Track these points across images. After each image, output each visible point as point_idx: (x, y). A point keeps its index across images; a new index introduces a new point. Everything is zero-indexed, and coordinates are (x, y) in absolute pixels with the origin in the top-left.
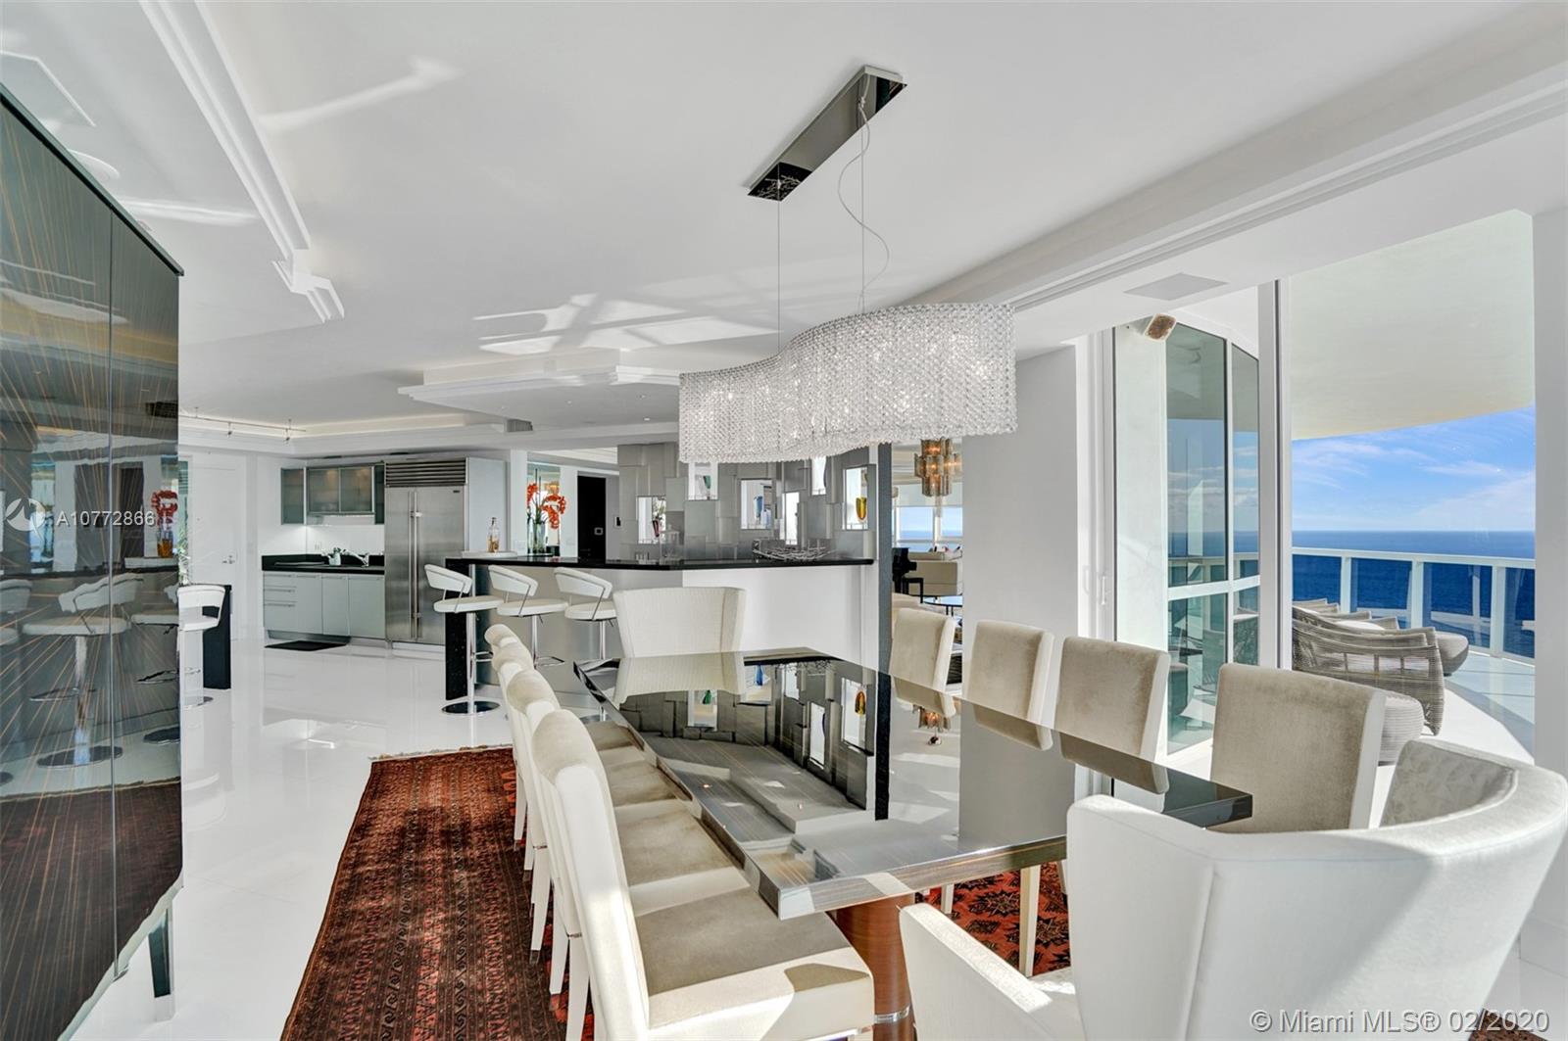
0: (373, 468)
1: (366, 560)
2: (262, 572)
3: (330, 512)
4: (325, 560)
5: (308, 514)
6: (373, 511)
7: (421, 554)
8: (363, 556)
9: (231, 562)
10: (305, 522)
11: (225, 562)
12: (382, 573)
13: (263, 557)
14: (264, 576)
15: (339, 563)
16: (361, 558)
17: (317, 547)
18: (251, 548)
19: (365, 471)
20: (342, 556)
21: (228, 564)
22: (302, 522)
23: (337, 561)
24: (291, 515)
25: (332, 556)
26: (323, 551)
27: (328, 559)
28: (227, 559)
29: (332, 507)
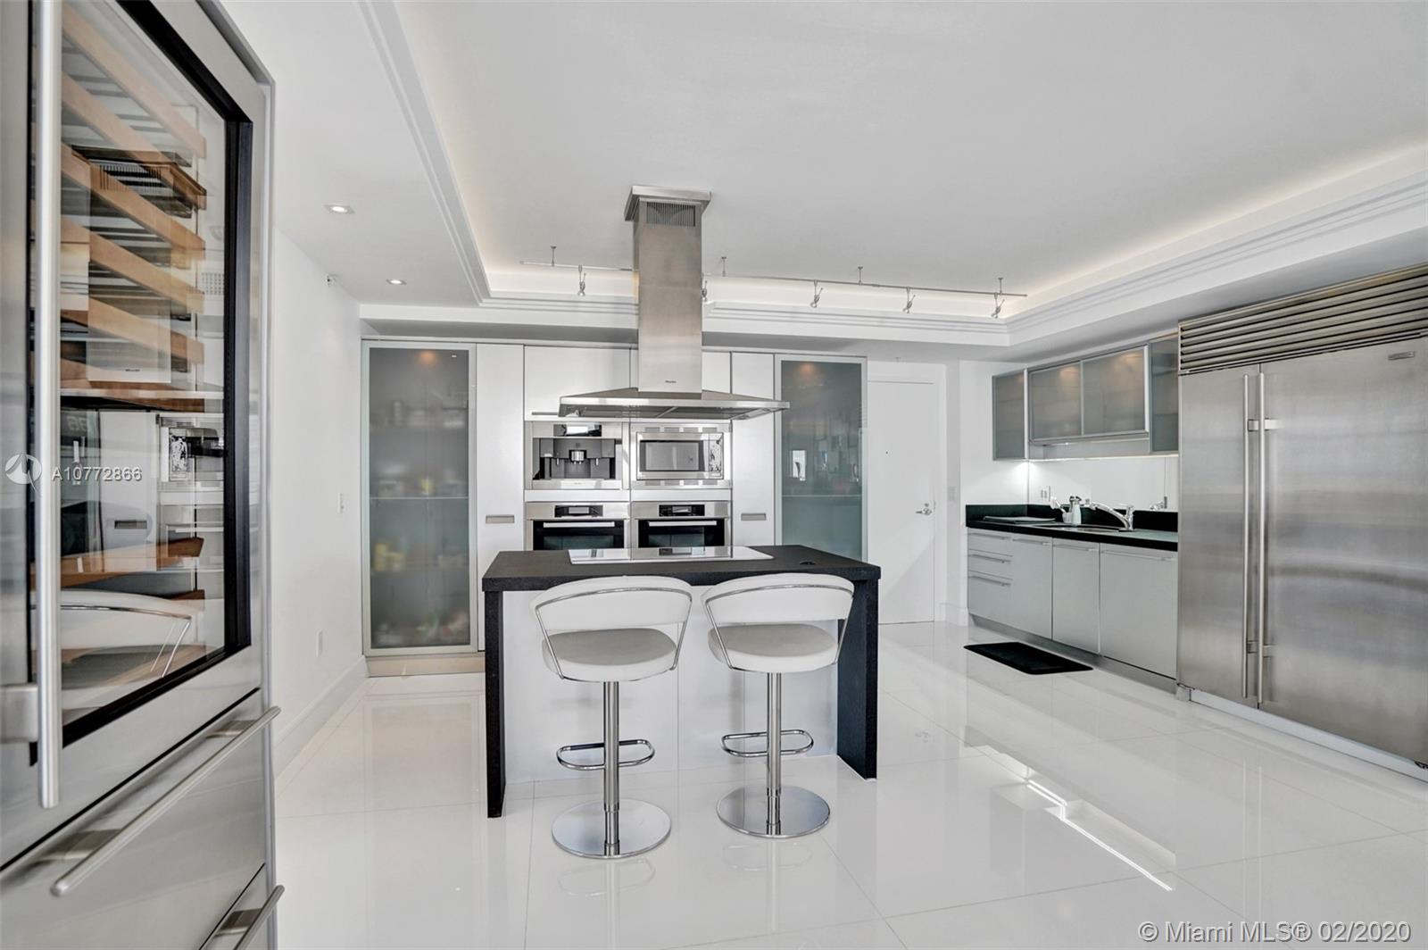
0: (1146, 348)
1: (1128, 519)
2: (966, 529)
3: (1064, 436)
4: (1056, 514)
5: (1029, 444)
6: (1147, 429)
7: (1275, 510)
8: (1123, 512)
9: (927, 513)
10: (1026, 455)
11: (921, 512)
12: (1172, 547)
13: (968, 507)
14: (969, 534)
15: (1078, 520)
16: (1119, 515)
17: (1043, 494)
18: (953, 494)
19: (1130, 358)
20: (1082, 510)
21: (923, 516)
22: (1023, 457)
23: (1074, 518)
24: (1007, 448)
25: (1067, 509)
26: (1055, 502)
27: (1062, 513)
28: (922, 508)
29: (1068, 428)
